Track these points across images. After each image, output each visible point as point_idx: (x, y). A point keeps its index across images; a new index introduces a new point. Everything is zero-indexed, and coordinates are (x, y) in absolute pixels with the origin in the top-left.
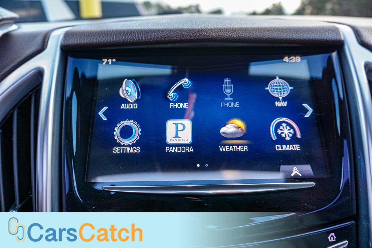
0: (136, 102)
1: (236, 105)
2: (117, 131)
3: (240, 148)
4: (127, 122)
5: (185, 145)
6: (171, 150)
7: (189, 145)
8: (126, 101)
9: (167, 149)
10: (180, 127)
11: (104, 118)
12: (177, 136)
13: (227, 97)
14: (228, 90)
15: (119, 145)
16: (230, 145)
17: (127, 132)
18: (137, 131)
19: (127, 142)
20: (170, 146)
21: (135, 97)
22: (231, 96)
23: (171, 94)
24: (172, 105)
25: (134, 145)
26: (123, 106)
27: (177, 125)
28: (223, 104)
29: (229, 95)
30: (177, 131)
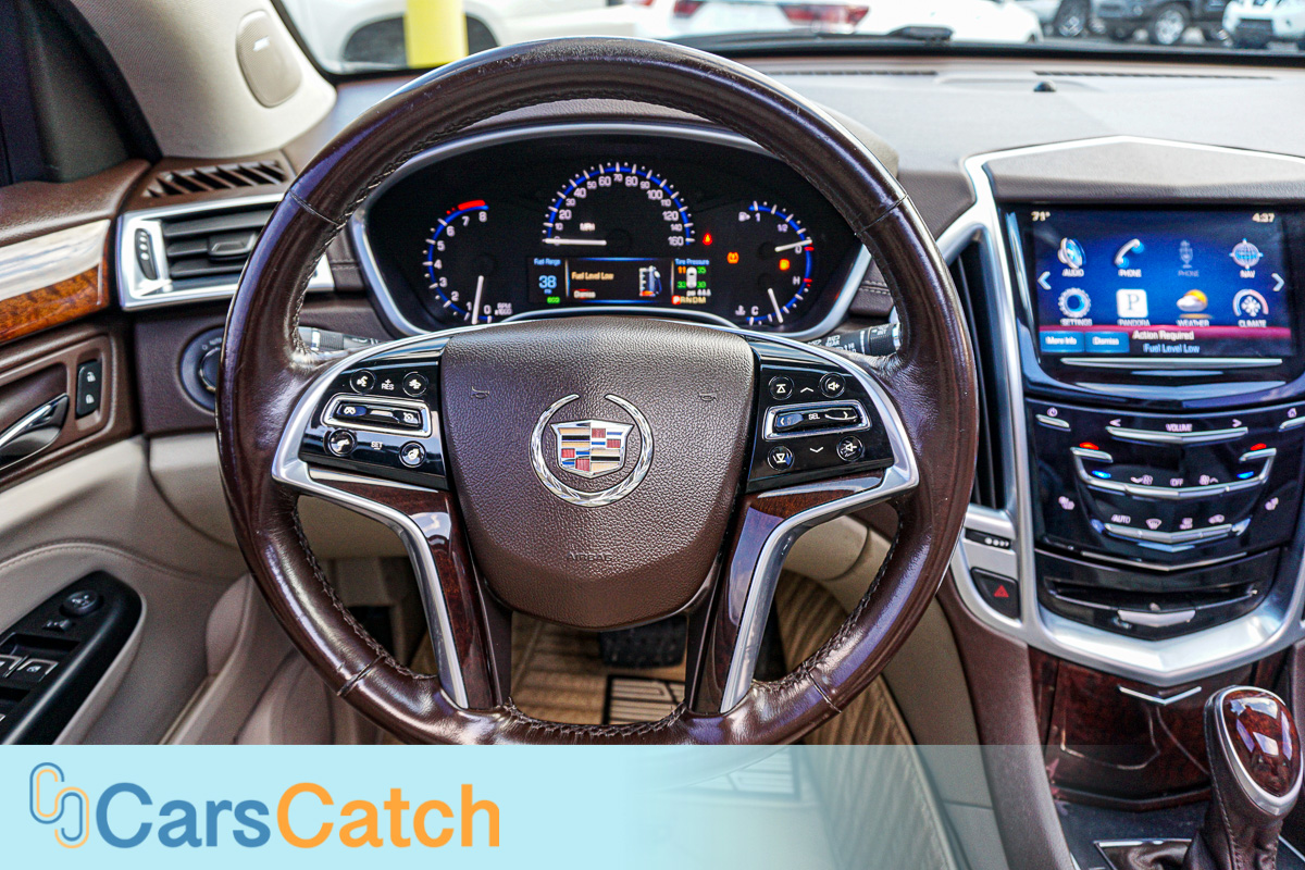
0: (1080, 267)
1: (1196, 274)
2: (1063, 302)
3: (1201, 323)
4: (1074, 291)
5: (1140, 319)
6: (1126, 323)
7: (1145, 319)
8: (1067, 266)
9: (1121, 322)
10: (1133, 299)
11: (1047, 287)
12: (1130, 308)
13: (1183, 263)
14: (1186, 257)
15: (1066, 317)
16: (1189, 319)
17: (1074, 303)
18: (1085, 301)
19: (1077, 313)
20: (1124, 319)
21: (1080, 261)
22: (1190, 263)
23: (1120, 259)
24: (1122, 273)
25: (1084, 317)
26: (1066, 273)
27: (1129, 296)
28: (1181, 273)
29: (1187, 262)
30: (1130, 303)
